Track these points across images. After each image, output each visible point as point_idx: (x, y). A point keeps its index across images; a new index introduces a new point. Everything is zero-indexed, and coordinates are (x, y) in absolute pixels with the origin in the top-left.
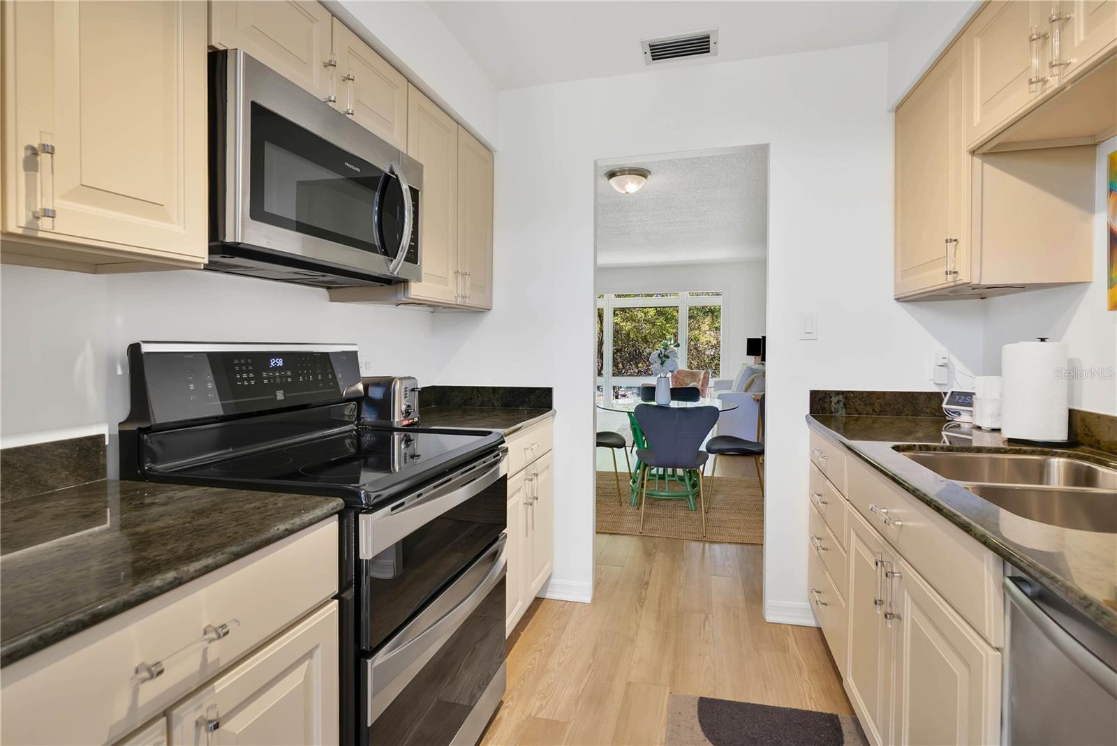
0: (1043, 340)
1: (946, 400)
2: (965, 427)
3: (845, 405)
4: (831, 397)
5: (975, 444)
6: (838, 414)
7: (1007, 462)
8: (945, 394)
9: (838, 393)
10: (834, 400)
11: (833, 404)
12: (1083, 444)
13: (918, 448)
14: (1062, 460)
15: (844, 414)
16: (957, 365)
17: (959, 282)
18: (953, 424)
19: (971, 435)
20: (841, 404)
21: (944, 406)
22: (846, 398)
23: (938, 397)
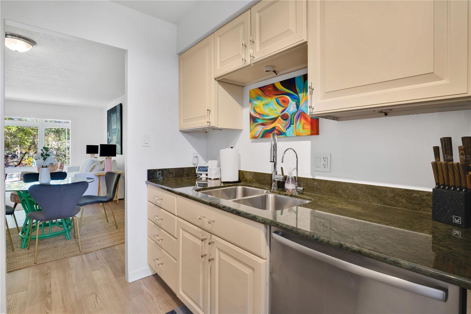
0: (232, 148)
1: (197, 170)
2: (204, 179)
3: (162, 174)
4: (157, 172)
5: (209, 186)
6: (160, 179)
7: (220, 191)
8: (197, 167)
9: (159, 170)
10: (158, 173)
11: (157, 175)
12: (242, 181)
13: (202, 189)
14: (241, 187)
15: (162, 179)
16: (200, 157)
17: (211, 126)
18: (200, 178)
19: (207, 182)
20: (161, 174)
21: (197, 172)
22: (163, 172)
23: (194, 169)
